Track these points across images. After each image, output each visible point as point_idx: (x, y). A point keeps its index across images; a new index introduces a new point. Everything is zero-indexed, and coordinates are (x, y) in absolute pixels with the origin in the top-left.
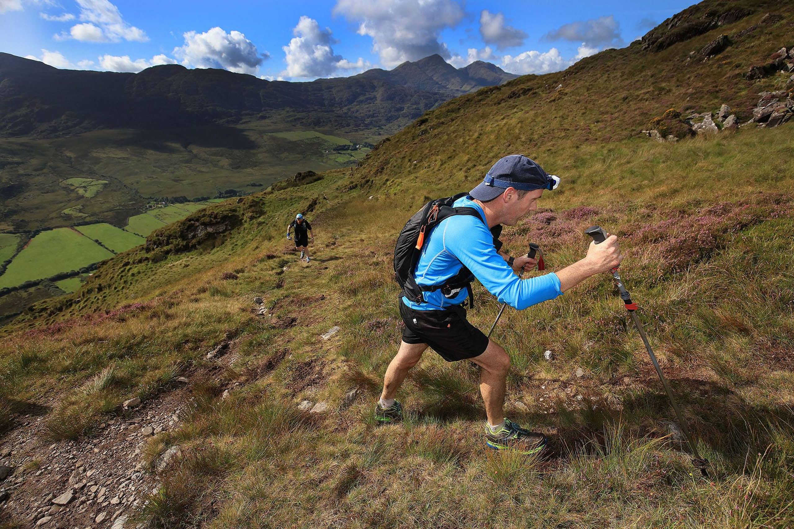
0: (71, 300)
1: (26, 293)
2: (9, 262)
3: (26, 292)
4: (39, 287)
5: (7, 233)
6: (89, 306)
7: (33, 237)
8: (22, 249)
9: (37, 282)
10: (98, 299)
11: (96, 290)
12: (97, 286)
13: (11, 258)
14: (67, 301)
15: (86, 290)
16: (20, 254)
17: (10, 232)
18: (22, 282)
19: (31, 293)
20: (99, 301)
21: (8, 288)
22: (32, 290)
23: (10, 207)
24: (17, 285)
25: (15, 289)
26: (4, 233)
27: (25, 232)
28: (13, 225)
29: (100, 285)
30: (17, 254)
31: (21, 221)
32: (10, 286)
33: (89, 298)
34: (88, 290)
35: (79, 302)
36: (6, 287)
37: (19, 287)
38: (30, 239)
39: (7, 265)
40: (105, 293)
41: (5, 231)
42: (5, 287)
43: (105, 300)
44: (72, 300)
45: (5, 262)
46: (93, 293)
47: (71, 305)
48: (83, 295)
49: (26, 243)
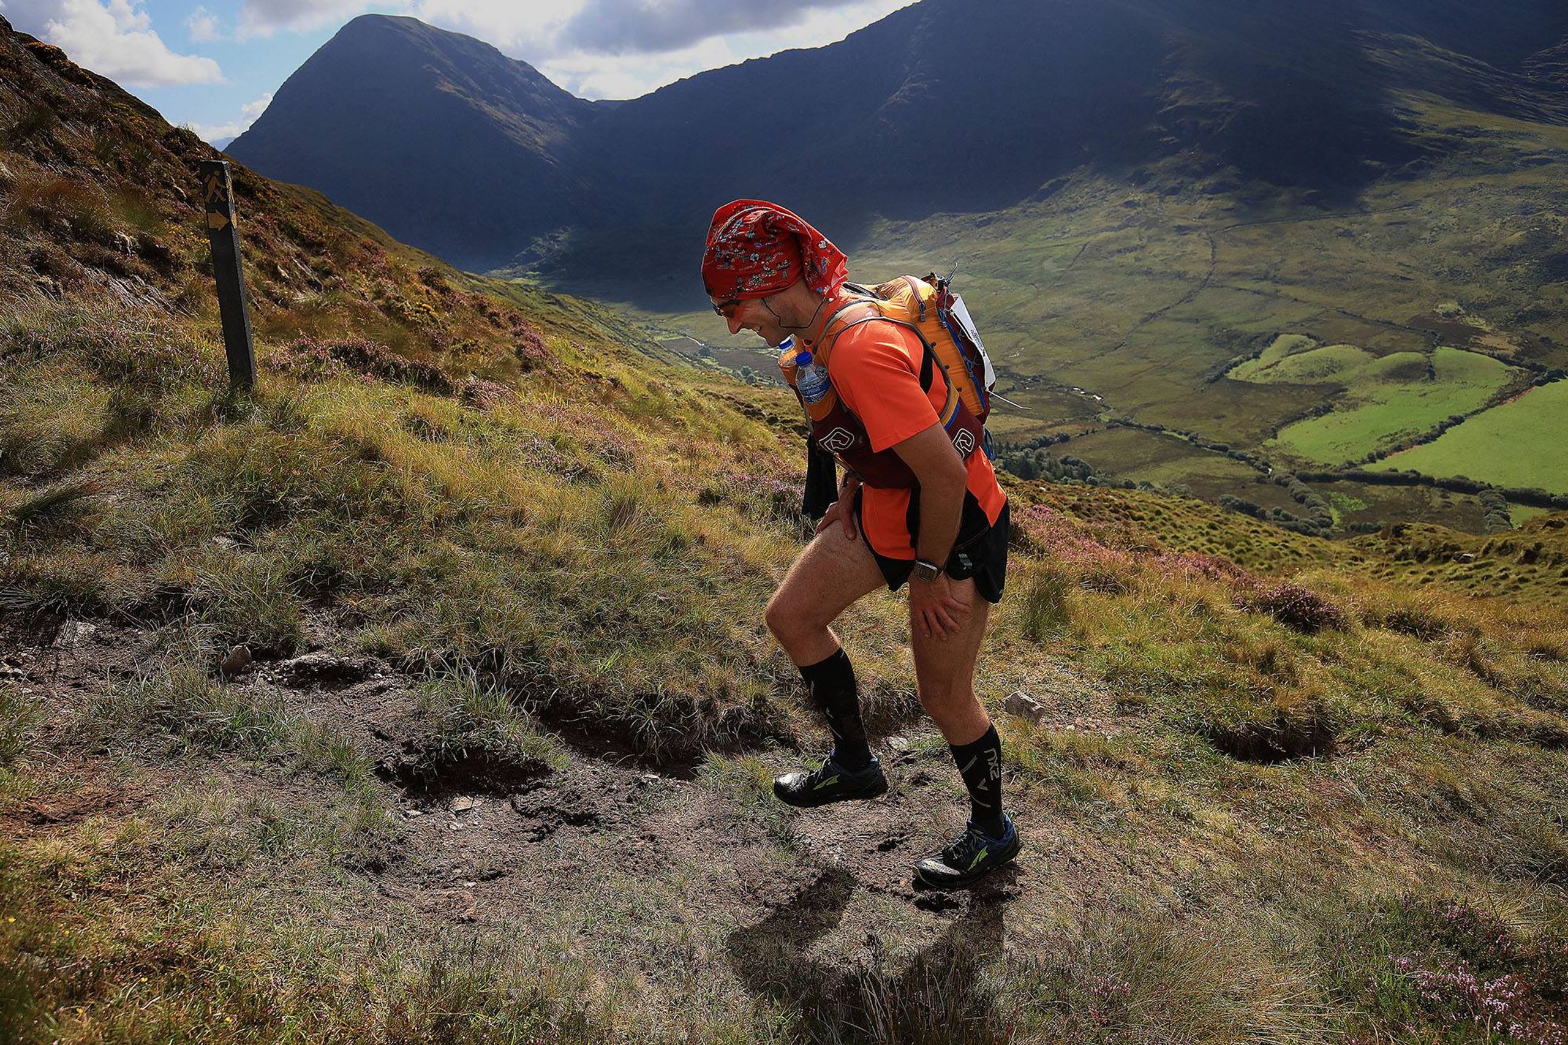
0: (1455, 548)
1: (1440, 499)
2: (1458, 421)
3: (1443, 496)
4: (1475, 499)
5: (1499, 358)
6: (1473, 581)
7: (1541, 383)
8: (1500, 403)
9: (1478, 486)
10: (1506, 577)
11: (1522, 553)
12: (1531, 546)
13: (1467, 415)
14: (1446, 547)
15: (1500, 544)
16: (1490, 411)
17: (1502, 359)
18: (1450, 474)
19: (1449, 505)
20: (1503, 583)
21: (1419, 474)
22: (1457, 498)
23: (1541, 302)
24: (1438, 475)
25: (1429, 481)
26: (1492, 356)
27: (1532, 367)
28: (1519, 345)
29: (1539, 546)
30: (1483, 410)
31: (1543, 339)
32: (1424, 472)
33: (1491, 564)
34: (1504, 546)
35: (1466, 560)
36: (1418, 471)
37: (1439, 480)
38: (1531, 385)
39: (1450, 425)
40: (1535, 571)
41: (1496, 353)
42: (1415, 469)
43: (1517, 588)
44: (1459, 549)
45: (1450, 418)
46: (1510, 557)
47: (1447, 559)
48: (1486, 552)
49: (1516, 393)
